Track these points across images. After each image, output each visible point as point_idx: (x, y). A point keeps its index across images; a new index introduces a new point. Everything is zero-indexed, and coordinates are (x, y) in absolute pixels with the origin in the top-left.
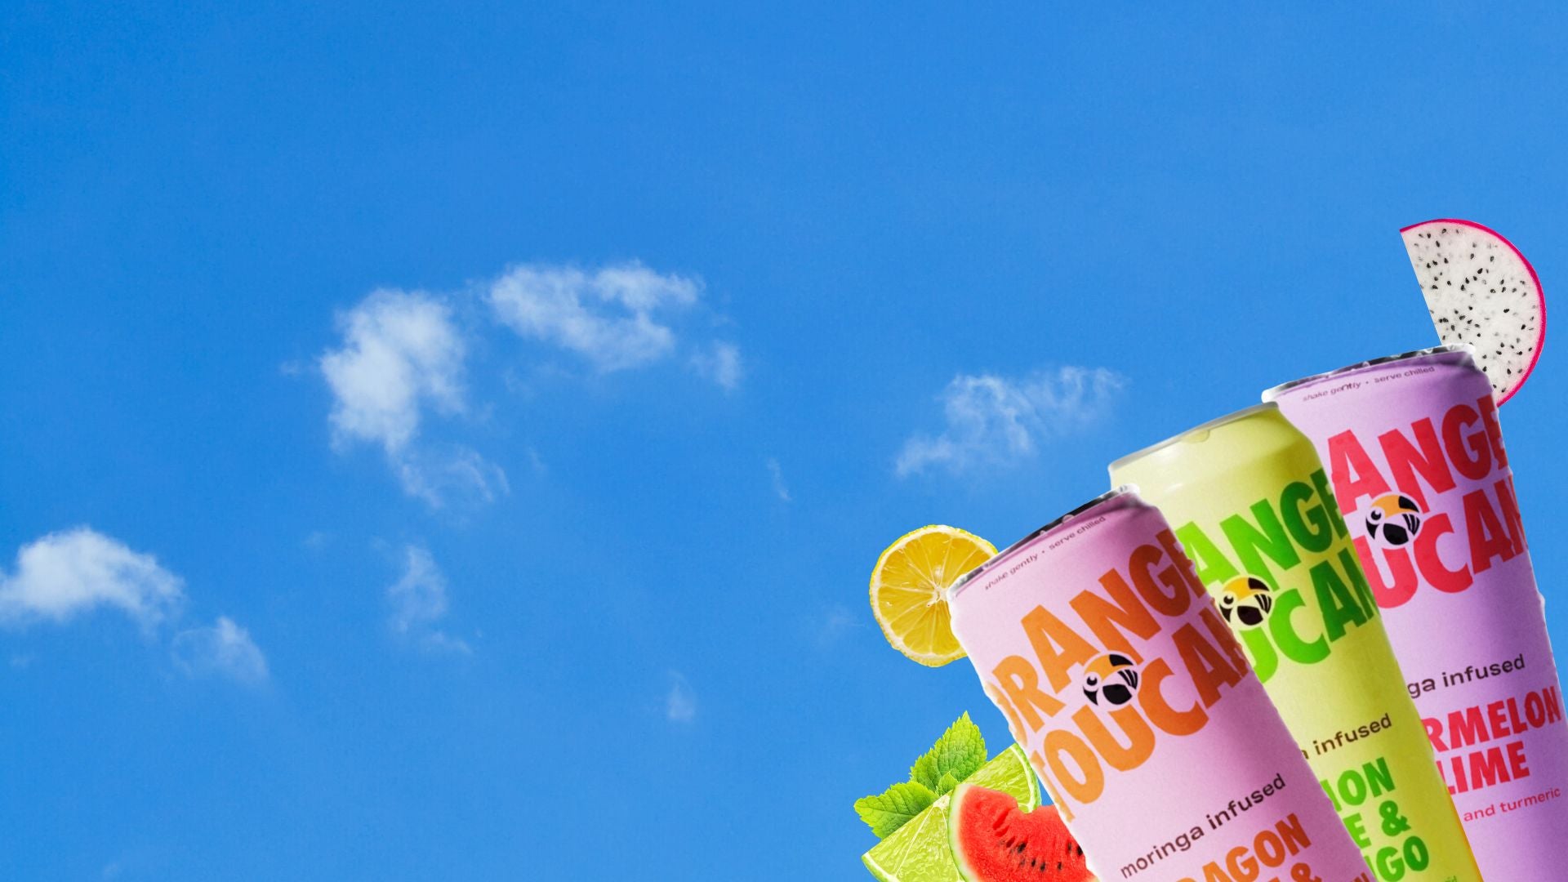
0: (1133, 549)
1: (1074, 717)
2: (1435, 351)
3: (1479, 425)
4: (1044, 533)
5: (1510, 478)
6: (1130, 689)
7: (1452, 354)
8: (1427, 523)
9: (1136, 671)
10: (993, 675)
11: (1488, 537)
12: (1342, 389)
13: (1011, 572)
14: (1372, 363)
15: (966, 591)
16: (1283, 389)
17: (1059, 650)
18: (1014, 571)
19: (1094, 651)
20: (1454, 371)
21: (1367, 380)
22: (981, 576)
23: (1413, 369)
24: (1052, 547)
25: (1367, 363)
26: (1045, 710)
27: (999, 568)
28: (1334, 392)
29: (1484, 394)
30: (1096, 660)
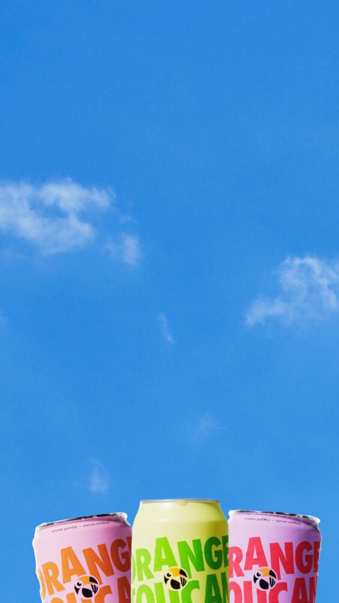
0: (116, 539)
1: (67, 596)
2: (304, 517)
3: (312, 552)
4: (83, 519)
5: (317, 577)
6: (93, 593)
7: (311, 520)
8: (278, 584)
9: (98, 587)
10: (42, 567)
11: (300, 598)
12: (262, 520)
13: (65, 529)
14: (277, 513)
15: (44, 530)
16: (238, 512)
17: (71, 567)
18: (66, 529)
19: (85, 573)
20: (309, 527)
21: (273, 519)
22: (52, 526)
23: (293, 521)
24: (84, 526)
25: (275, 513)
26: (57, 588)
27: (60, 526)
28: (258, 520)
29: (318, 540)
30: (84, 577)
